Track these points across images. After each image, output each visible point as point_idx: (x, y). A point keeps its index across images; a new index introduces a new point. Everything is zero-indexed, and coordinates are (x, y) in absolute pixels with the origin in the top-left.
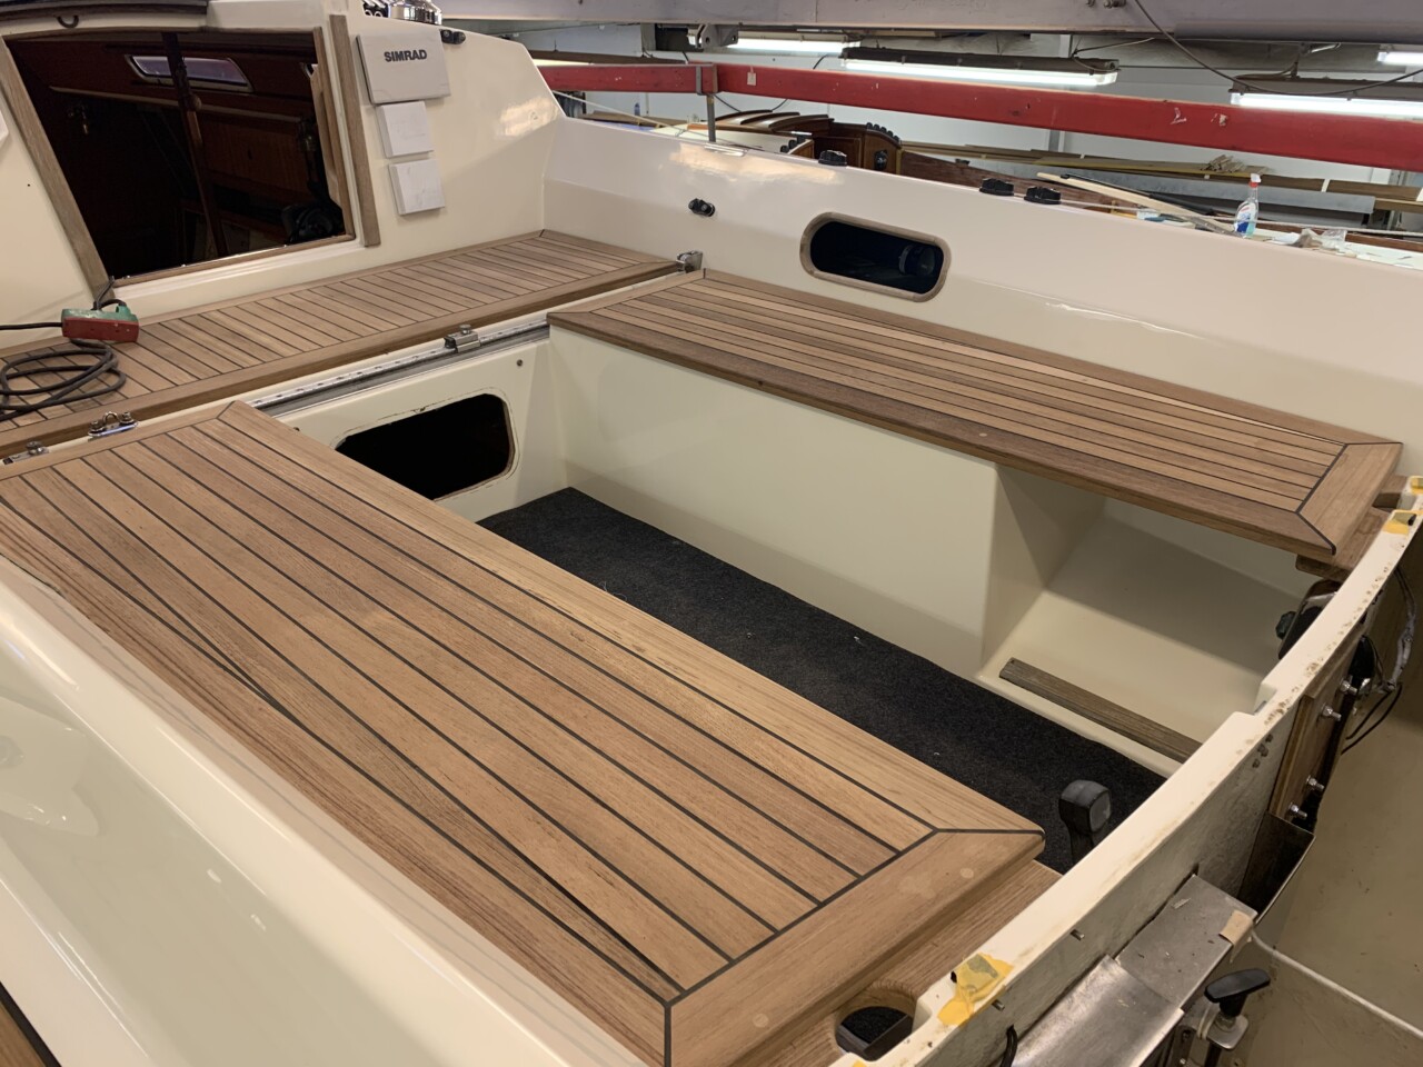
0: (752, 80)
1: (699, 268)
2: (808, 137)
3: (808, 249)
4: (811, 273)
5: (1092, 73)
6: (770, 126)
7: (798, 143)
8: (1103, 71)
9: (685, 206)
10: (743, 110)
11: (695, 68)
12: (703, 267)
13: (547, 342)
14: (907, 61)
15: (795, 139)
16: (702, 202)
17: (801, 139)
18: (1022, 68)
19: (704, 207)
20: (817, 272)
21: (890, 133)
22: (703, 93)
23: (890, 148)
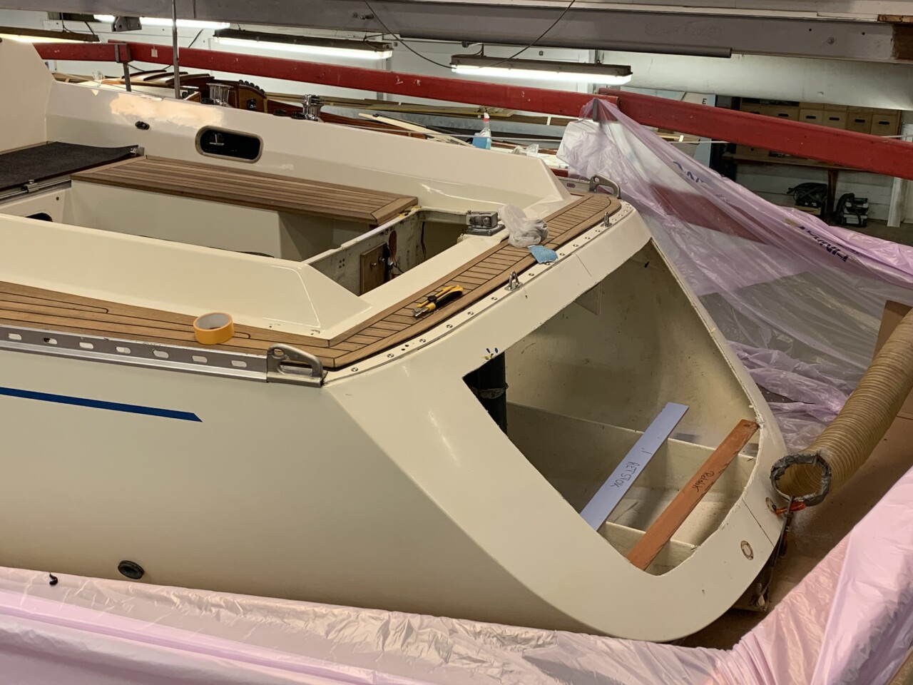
0: (154, 54)
1: (143, 155)
2: (196, 90)
3: (199, 142)
4: (202, 154)
5: (376, 51)
6: (167, 82)
7: (189, 94)
8: (382, 50)
9: (133, 125)
10: (146, 70)
11: (114, 46)
12: (145, 154)
13: (70, 189)
14: (260, 40)
15: (187, 91)
16: (143, 123)
17: (192, 91)
18: (334, 46)
19: (144, 125)
20: (204, 153)
21: (257, 87)
22: (120, 62)
23: (259, 98)
